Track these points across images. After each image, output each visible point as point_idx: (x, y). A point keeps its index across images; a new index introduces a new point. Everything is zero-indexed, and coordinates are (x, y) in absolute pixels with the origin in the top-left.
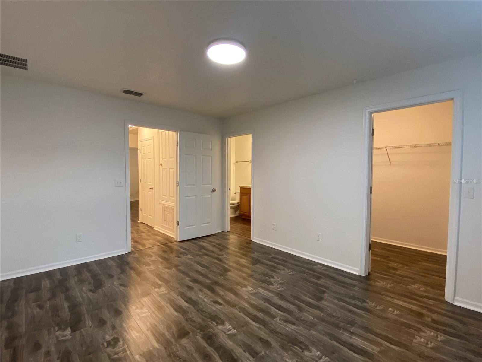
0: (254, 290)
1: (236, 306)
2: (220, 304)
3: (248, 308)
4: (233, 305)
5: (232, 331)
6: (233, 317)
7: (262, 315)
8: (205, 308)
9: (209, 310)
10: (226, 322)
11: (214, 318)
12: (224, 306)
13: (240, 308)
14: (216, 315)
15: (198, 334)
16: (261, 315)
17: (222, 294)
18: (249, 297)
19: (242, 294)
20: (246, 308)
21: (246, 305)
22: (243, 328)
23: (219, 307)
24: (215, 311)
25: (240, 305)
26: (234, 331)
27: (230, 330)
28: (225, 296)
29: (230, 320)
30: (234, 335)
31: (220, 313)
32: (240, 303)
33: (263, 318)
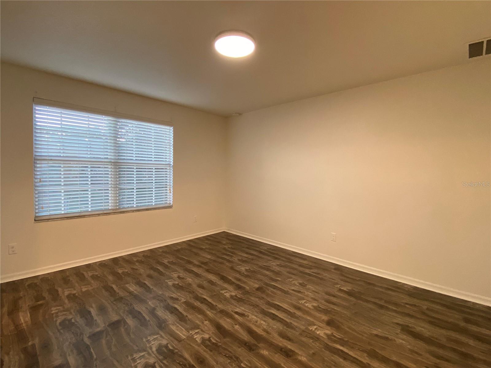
0: (193, 335)
1: (220, 311)
2: (237, 313)
3: (207, 309)
4: (223, 312)
5: (224, 292)
6: (223, 302)
7: (195, 304)
8: (251, 308)
9: (246, 306)
10: (229, 297)
11: (239, 300)
12: (232, 311)
13: (216, 309)
14: (239, 302)
15: (249, 290)
16: (197, 304)
17: (237, 327)
18: (203, 323)
19: (210, 327)
20: (209, 309)
21: (208, 312)
22: (215, 294)
23: (237, 310)
24: (240, 306)
25: (215, 312)
26: (223, 292)
27: (226, 292)
28: (232, 324)
29: (226, 299)
30: (222, 290)
31: (235, 304)
32: (215, 315)
33: (195, 301)
